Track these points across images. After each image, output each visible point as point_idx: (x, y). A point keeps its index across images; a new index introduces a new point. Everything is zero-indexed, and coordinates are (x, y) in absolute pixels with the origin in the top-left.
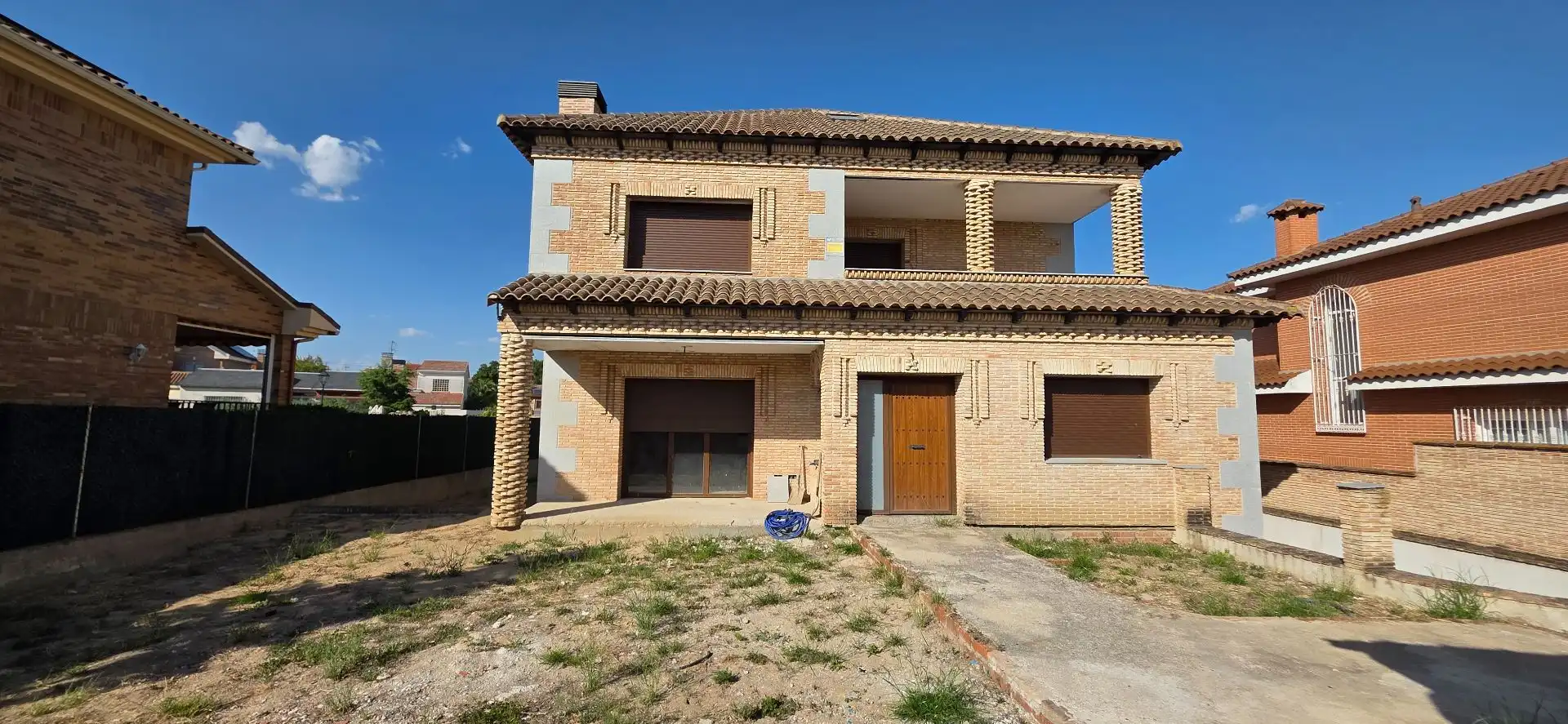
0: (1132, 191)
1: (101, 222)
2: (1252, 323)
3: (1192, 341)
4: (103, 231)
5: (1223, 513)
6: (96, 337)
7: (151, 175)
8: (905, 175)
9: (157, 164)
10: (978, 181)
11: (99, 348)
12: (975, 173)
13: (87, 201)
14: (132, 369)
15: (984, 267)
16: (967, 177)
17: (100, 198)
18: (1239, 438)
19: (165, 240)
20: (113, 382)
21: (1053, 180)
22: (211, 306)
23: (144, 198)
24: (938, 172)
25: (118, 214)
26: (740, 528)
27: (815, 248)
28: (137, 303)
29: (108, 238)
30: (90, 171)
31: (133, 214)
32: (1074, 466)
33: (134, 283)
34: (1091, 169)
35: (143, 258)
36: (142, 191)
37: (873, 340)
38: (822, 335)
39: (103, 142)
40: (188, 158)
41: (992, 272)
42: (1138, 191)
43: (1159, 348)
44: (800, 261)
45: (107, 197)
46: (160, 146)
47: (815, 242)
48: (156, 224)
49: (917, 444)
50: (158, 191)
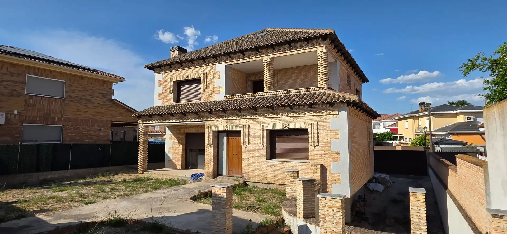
0: (322, 52)
1: (92, 102)
2: (346, 105)
3: (321, 114)
4: (93, 103)
5: (332, 183)
6: (93, 127)
7: (102, 89)
8: (243, 61)
9: (104, 86)
10: (266, 58)
11: (94, 130)
12: (264, 56)
13: (89, 98)
14: (101, 134)
15: (267, 90)
16: (262, 58)
17: (92, 97)
18: (340, 153)
19: (107, 103)
20: (97, 137)
21: (291, 53)
22: (119, 117)
23: (101, 94)
24: (252, 58)
25: (97, 99)
26: (187, 177)
27: (217, 90)
28: (101, 119)
29: (95, 105)
30: (90, 91)
31: (99, 99)
32: (276, 162)
33: (100, 114)
34: (305, 47)
35: (102, 108)
36: (101, 93)
37: (217, 120)
38: (204, 119)
39: (92, 84)
40: (111, 83)
41: (269, 91)
42: (324, 52)
43: (308, 117)
44: (213, 95)
45: (93, 96)
46: (104, 82)
47: (217, 88)
48: (105, 100)
49: (235, 154)
50: (104, 92)
